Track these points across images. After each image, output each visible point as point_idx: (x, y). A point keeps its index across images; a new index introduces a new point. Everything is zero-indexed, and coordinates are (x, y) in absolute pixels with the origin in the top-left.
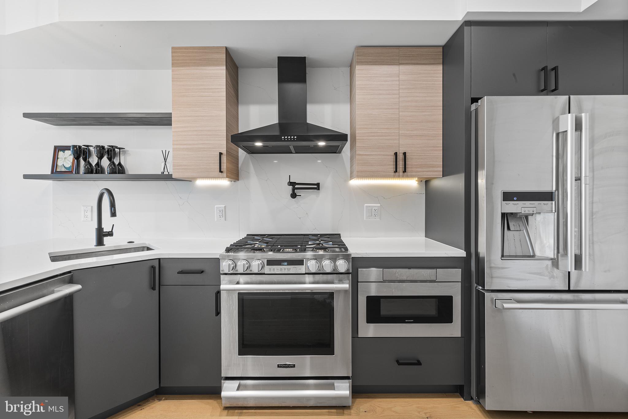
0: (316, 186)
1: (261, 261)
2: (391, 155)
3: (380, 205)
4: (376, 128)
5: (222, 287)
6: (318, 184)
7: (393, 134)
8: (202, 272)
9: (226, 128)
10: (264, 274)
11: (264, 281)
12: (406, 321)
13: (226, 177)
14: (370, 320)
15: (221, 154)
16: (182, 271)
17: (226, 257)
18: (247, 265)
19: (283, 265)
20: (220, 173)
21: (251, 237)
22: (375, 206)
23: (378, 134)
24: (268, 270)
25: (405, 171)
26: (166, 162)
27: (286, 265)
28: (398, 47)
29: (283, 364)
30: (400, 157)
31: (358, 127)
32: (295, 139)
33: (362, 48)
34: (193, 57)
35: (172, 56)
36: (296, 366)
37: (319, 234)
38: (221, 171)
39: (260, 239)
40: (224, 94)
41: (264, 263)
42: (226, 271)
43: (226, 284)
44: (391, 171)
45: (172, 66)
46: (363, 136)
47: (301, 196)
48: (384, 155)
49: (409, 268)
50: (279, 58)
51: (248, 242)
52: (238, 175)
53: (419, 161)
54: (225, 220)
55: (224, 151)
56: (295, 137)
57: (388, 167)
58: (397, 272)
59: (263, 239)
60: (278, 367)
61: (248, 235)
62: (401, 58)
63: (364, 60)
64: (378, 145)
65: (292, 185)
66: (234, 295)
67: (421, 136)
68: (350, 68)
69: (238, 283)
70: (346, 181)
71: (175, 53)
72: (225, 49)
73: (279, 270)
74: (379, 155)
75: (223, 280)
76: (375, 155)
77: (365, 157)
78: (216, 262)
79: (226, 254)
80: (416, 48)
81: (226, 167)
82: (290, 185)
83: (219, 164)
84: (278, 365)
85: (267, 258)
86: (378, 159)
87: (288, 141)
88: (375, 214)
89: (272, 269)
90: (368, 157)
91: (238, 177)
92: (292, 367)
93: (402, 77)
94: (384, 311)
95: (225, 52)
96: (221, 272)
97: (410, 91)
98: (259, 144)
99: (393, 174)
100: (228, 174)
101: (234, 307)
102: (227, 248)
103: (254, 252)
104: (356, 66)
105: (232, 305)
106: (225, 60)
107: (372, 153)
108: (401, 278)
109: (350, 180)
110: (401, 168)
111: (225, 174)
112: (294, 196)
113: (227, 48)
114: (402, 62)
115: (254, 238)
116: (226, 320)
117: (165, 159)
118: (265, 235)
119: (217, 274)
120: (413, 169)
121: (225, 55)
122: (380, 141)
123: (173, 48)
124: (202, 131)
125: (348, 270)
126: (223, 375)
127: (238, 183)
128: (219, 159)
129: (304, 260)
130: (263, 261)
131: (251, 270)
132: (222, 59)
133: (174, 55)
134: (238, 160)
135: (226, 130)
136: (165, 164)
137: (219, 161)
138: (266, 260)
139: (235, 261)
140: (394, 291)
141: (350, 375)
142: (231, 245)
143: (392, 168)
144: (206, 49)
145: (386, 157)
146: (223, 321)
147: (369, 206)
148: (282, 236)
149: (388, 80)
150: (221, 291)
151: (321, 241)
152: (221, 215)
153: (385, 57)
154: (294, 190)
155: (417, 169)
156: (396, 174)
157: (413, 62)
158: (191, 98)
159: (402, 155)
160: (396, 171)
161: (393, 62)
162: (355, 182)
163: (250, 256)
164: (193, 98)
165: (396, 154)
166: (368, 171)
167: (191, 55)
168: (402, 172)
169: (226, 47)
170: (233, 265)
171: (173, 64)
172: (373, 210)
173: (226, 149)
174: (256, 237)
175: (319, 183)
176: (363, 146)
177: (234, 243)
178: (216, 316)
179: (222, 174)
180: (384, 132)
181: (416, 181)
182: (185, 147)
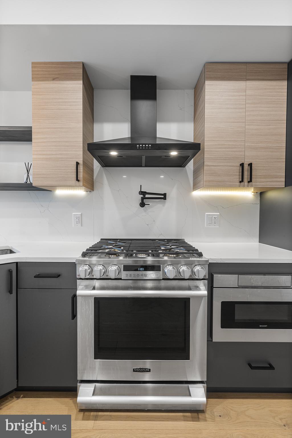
0: (163, 196)
1: (117, 266)
2: (237, 166)
3: (219, 214)
4: (223, 141)
5: (79, 292)
6: (165, 195)
7: (239, 146)
8: (59, 276)
9: (82, 140)
10: (121, 279)
11: (121, 286)
12: (260, 326)
13: (82, 185)
14: (224, 325)
15: (78, 164)
16: (38, 275)
17: (83, 262)
18: (103, 271)
19: (139, 271)
20: (77, 182)
21: (105, 241)
22: (214, 215)
23: (225, 146)
24: (125, 276)
25: (250, 181)
26: (28, 173)
27: (142, 271)
28: (246, 64)
29: (139, 369)
30: (246, 167)
31: (207, 139)
32: (150, 148)
33: (211, 64)
34: (52, 72)
35: (32, 71)
36: (151, 370)
37: (165, 239)
38: (77, 180)
39: (114, 244)
40: (81, 107)
41: (121, 268)
42: (83, 277)
43: (82, 289)
44: (236, 181)
45: (32, 80)
46: (212, 148)
47: (149, 205)
48: (230, 166)
49: (265, 274)
50: (132, 77)
51: (104, 246)
52: (93, 186)
53: (263, 172)
54: (82, 226)
55: (81, 162)
56: (150, 146)
57: (234, 177)
58: (252, 278)
59: (116, 243)
60: (133, 371)
61: (102, 239)
62: (248, 74)
63: (213, 75)
64: (225, 157)
65: (143, 194)
66: (90, 300)
67: (265, 148)
68: (194, 90)
69: (94, 289)
70: (190, 191)
71: (35, 68)
72: (82, 64)
73: (136, 275)
74: (225, 166)
75: (79, 285)
76: (222, 166)
77: (213, 168)
78: (73, 266)
79: (82, 259)
80: (262, 65)
81: (82, 176)
82: (141, 194)
83: (76, 174)
84: (134, 369)
85: (124, 263)
86: (225, 169)
87: (142, 149)
88: (215, 222)
89: (129, 275)
90: (215, 168)
91: (93, 188)
92: (147, 371)
93: (249, 92)
94: (239, 316)
95: (82, 67)
96: (77, 277)
97: (256, 106)
98: (114, 153)
99: (238, 184)
100: (84, 184)
101: (90, 312)
102: (83, 252)
103: (110, 258)
104: (206, 82)
105: (88, 310)
106: (82, 75)
107: (219, 164)
108: (256, 284)
109: (193, 191)
110: (246, 179)
111: (81, 183)
112: (142, 205)
113: (84, 65)
114: (249, 78)
115: (108, 242)
116: (82, 325)
117: (28, 171)
118: (117, 240)
119: (74, 279)
120: (258, 180)
121: (82, 70)
122: (227, 153)
123: (33, 63)
124: (59, 142)
125: (205, 276)
126: (79, 378)
127: (94, 193)
128: (76, 169)
129: (161, 265)
130: (120, 266)
131: (107, 275)
132: (79, 74)
133: (34, 69)
134: (93, 172)
135: (82, 141)
136: (28, 175)
137: (76, 170)
138: (123, 265)
139: (92, 266)
140: (248, 296)
141: (205, 380)
142: (87, 250)
143: (238, 178)
144: (64, 64)
145: (231, 168)
146: (79, 325)
147: (210, 215)
148: (133, 241)
149: (236, 95)
150: (77, 297)
151: (172, 246)
152: (78, 221)
153: (233, 73)
154: (143, 199)
155: (261, 180)
156: (242, 183)
157: (259, 78)
158: (50, 111)
159: (247, 166)
160: (242, 181)
161: (241, 78)
162: (197, 193)
163: (107, 261)
164: (52, 111)
165: (242, 165)
166: (215, 181)
167: (50, 70)
168: (247, 182)
169: (83, 63)
170: (89, 270)
171: (32, 78)
172: (213, 218)
173: (82, 159)
174: (109, 241)
175: (166, 193)
176: (211, 158)
177: (90, 247)
178: (72, 319)
179: (79, 182)
180: (230, 144)
181: (252, 192)
182: (44, 157)
